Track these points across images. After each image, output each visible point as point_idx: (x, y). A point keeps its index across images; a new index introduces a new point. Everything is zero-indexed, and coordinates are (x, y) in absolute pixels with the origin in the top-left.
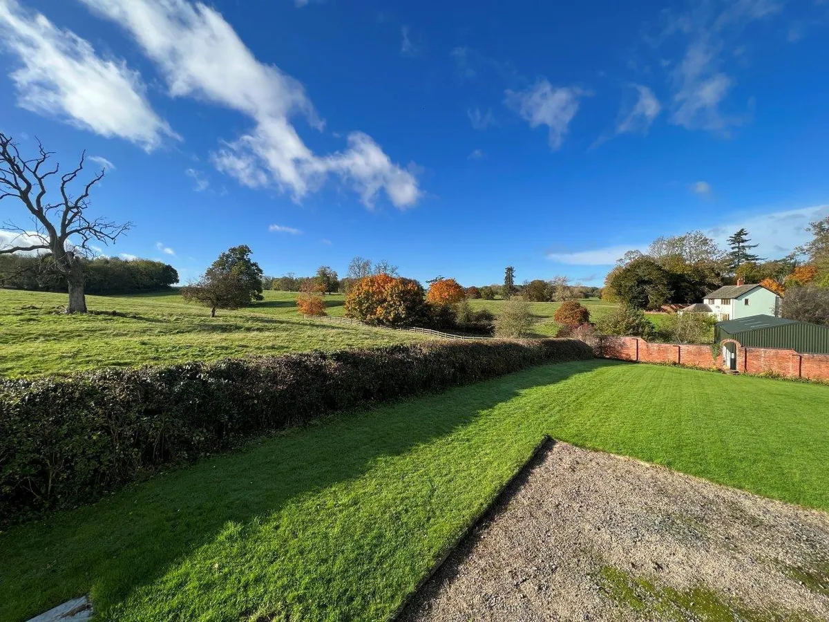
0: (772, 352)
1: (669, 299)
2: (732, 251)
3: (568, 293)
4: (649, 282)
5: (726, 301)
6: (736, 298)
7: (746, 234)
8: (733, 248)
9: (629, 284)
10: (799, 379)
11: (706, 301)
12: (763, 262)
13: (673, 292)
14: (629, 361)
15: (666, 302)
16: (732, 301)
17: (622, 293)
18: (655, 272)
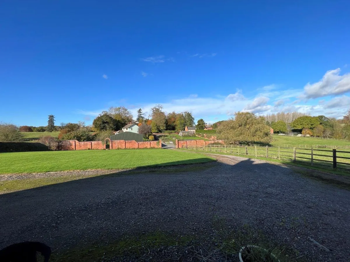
0: (118, 141)
1: (114, 129)
4: (106, 123)
7: (141, 110)
8: (138, 114)
9: (100, 123)
10: (125, 149)
11: (123, 129)
13: (115, 127)
15: (112, 130)
16: (128, 129)
17: (97, 127)
18: (109, 119)
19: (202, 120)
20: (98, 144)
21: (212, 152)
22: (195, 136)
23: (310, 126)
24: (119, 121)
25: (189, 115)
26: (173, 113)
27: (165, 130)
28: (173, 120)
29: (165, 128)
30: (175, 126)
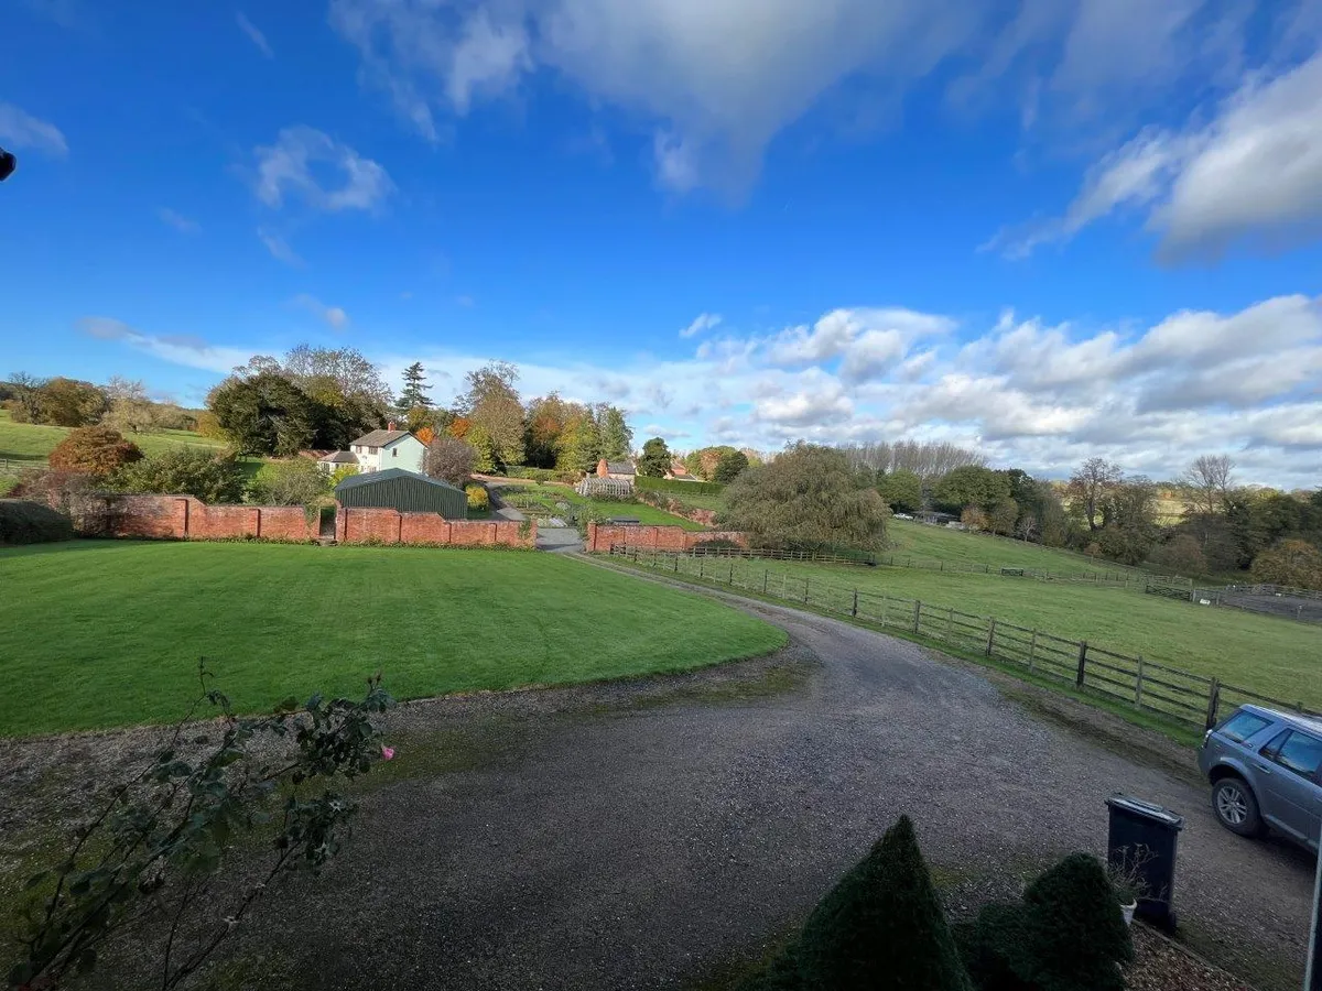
1: (310, 442)
2: (407, 388)
3: (146, 417)
4: (280, 412)
5: (373, 449)
6: (384, 447)
7: (421, 370)
8: (408, 385)
9: (245, 411)
11: (353, 448)
12: (435, 408)
13: (315, 431)
14: (170, 539)
15: (303, 446)
16: (380, 450)
17: (232, 424)
18: (290, 397)
19: (659, 443)
20: (289, 519)
21: (737, 588)
22: (636, 502)
23: (985, 499)
24: (331, 408)
25: (616, 418)
26: (551, 398)
27: (523, 464)
28: (550, 427)
29: (521, 456)
30: (558, 450)
